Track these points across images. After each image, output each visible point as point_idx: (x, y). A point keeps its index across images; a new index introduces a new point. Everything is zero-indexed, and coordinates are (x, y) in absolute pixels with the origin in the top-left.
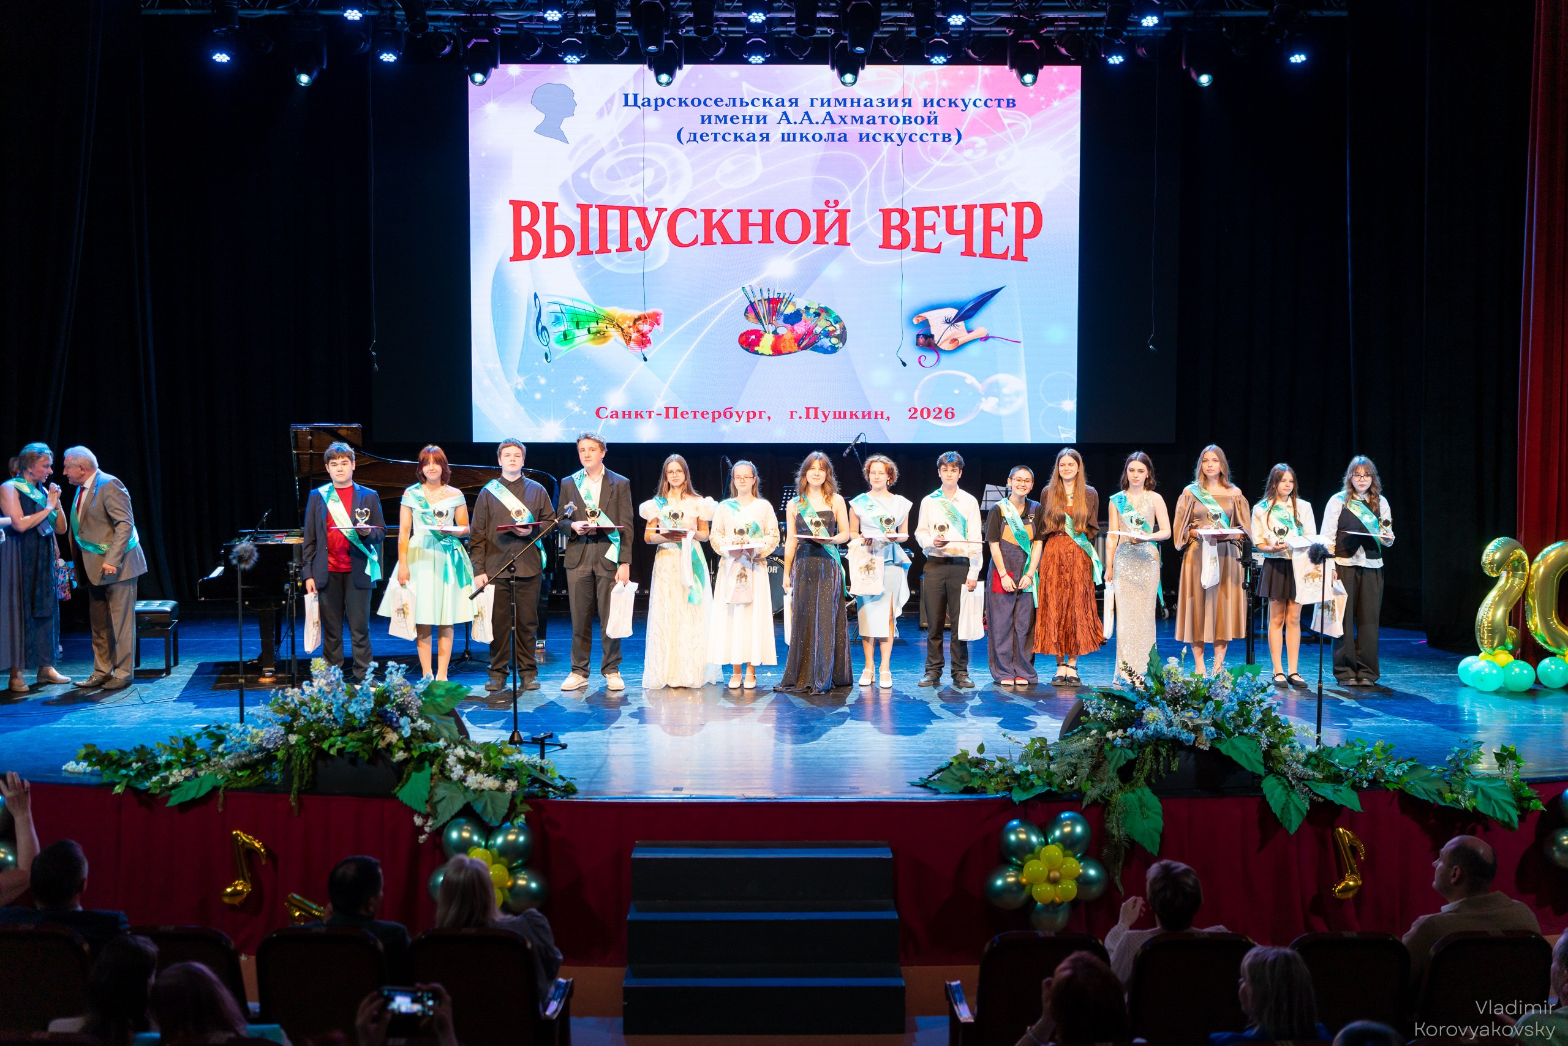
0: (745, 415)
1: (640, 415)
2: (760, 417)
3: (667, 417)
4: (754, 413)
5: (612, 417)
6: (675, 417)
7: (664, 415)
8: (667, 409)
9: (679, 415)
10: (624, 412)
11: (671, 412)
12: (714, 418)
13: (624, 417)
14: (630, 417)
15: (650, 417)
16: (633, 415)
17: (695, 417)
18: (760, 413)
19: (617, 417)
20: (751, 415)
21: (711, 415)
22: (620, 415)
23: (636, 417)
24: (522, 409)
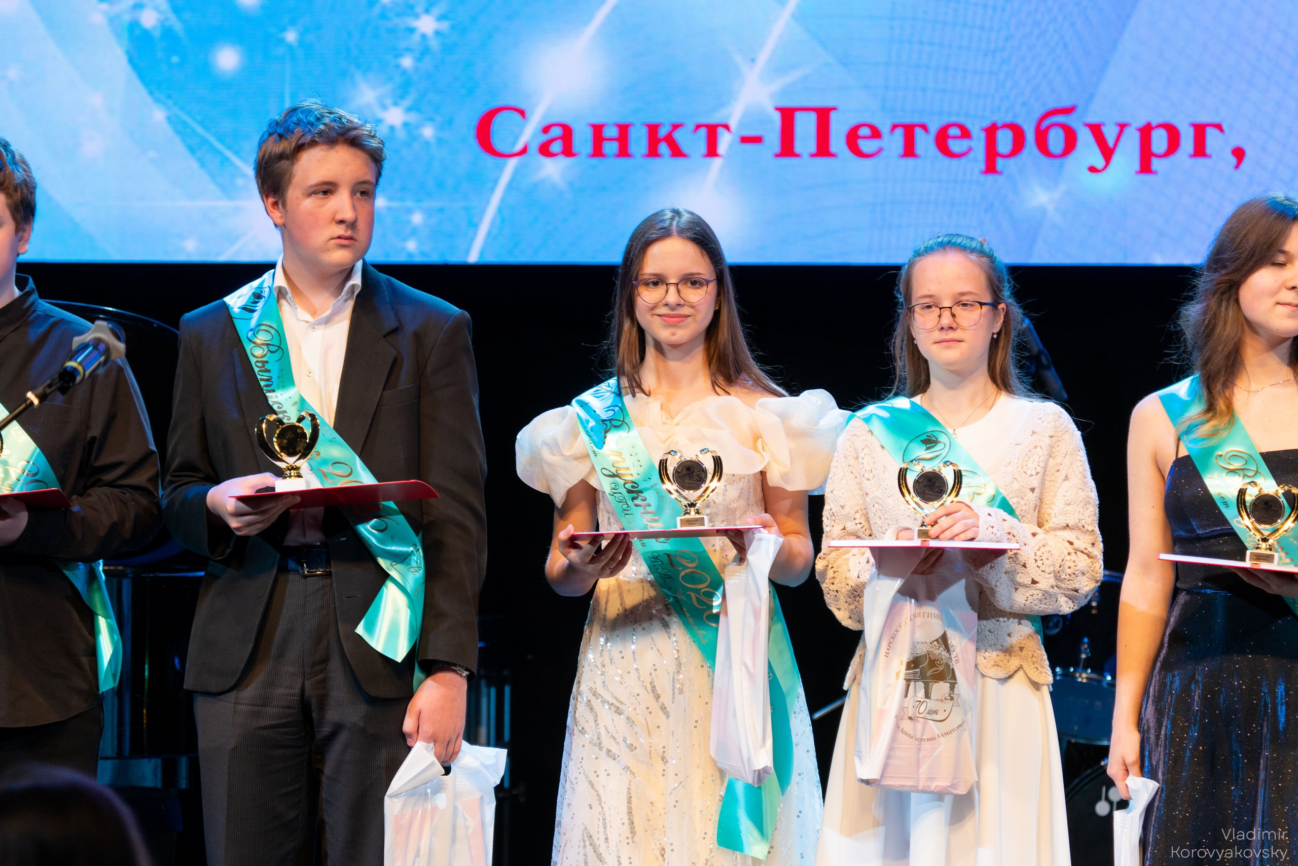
0: (1131, 141)
1: (670, 139)
2: (1200, 150)
3: (787, 149)
4: (1173, 134)
5: (545, 150)
6: (823, 149)
7: (773, 141)
8: (788, 115)
9: (837, 142)
10: (597, 129)
11: (806, 126)
12: (992, 155)
13: (597, 152)
14: (624, 152)
15: (712, 151)
16: (638, 141)
17: (909, 151)
18: (1200, 131)
19: (568, 151)
20: (1159, 141)
21: (978, 143)
22: (583, 141)
23: (653, 152)
24: (159, 115)
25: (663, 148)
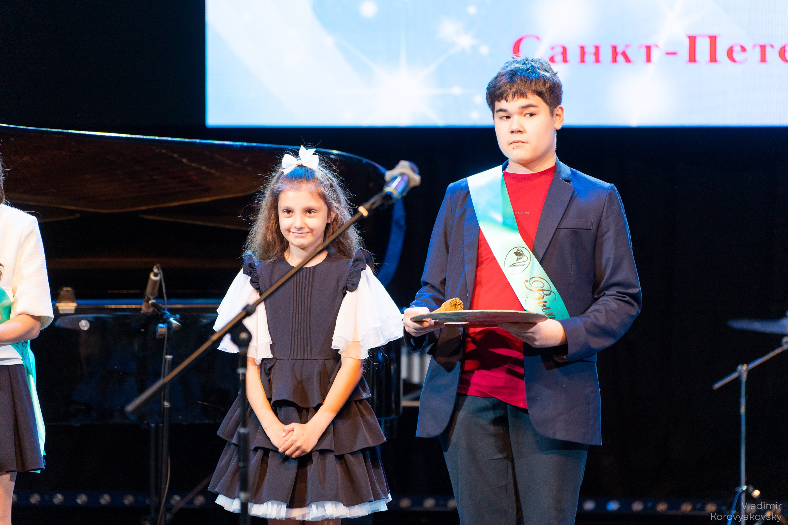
1: (624, 54)
3: (692, 58)
7: (684, 54)
8: (692, 39)
9: (721, 54)
11: (703, 46)
13: (582, 60)
14: (597, 60)
15: (648, 59)
16: (606, 54)
17: (763, 60)
22: (573, 54)
23: (615, 60)
25: (620, 58)
